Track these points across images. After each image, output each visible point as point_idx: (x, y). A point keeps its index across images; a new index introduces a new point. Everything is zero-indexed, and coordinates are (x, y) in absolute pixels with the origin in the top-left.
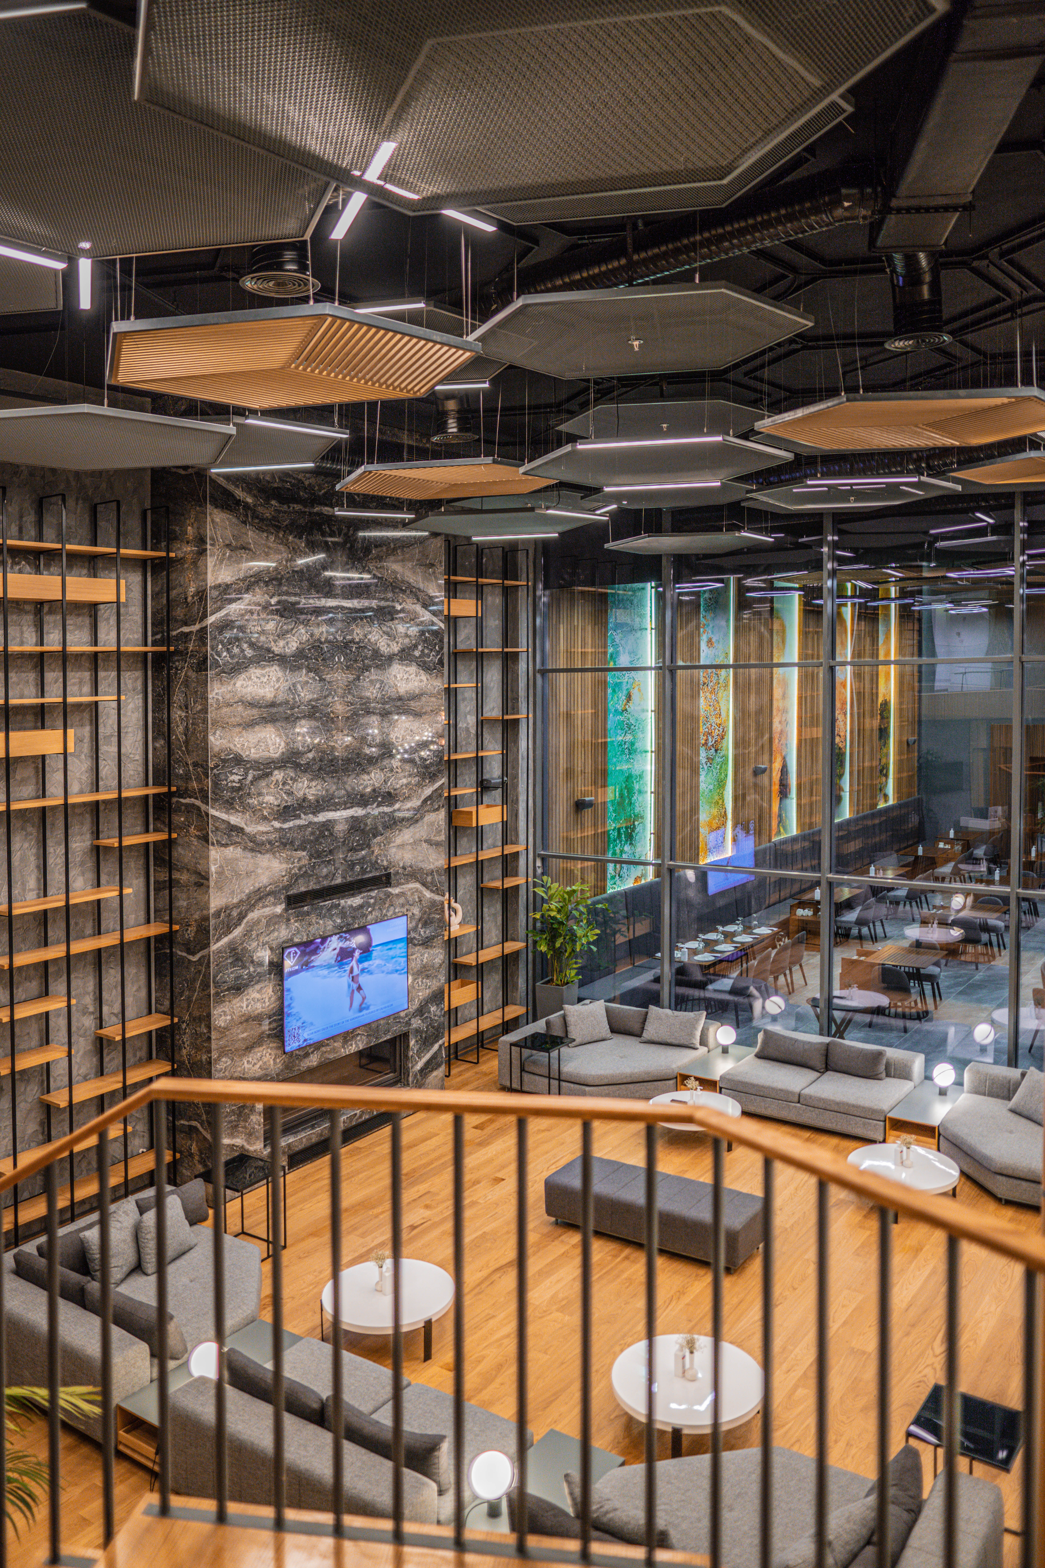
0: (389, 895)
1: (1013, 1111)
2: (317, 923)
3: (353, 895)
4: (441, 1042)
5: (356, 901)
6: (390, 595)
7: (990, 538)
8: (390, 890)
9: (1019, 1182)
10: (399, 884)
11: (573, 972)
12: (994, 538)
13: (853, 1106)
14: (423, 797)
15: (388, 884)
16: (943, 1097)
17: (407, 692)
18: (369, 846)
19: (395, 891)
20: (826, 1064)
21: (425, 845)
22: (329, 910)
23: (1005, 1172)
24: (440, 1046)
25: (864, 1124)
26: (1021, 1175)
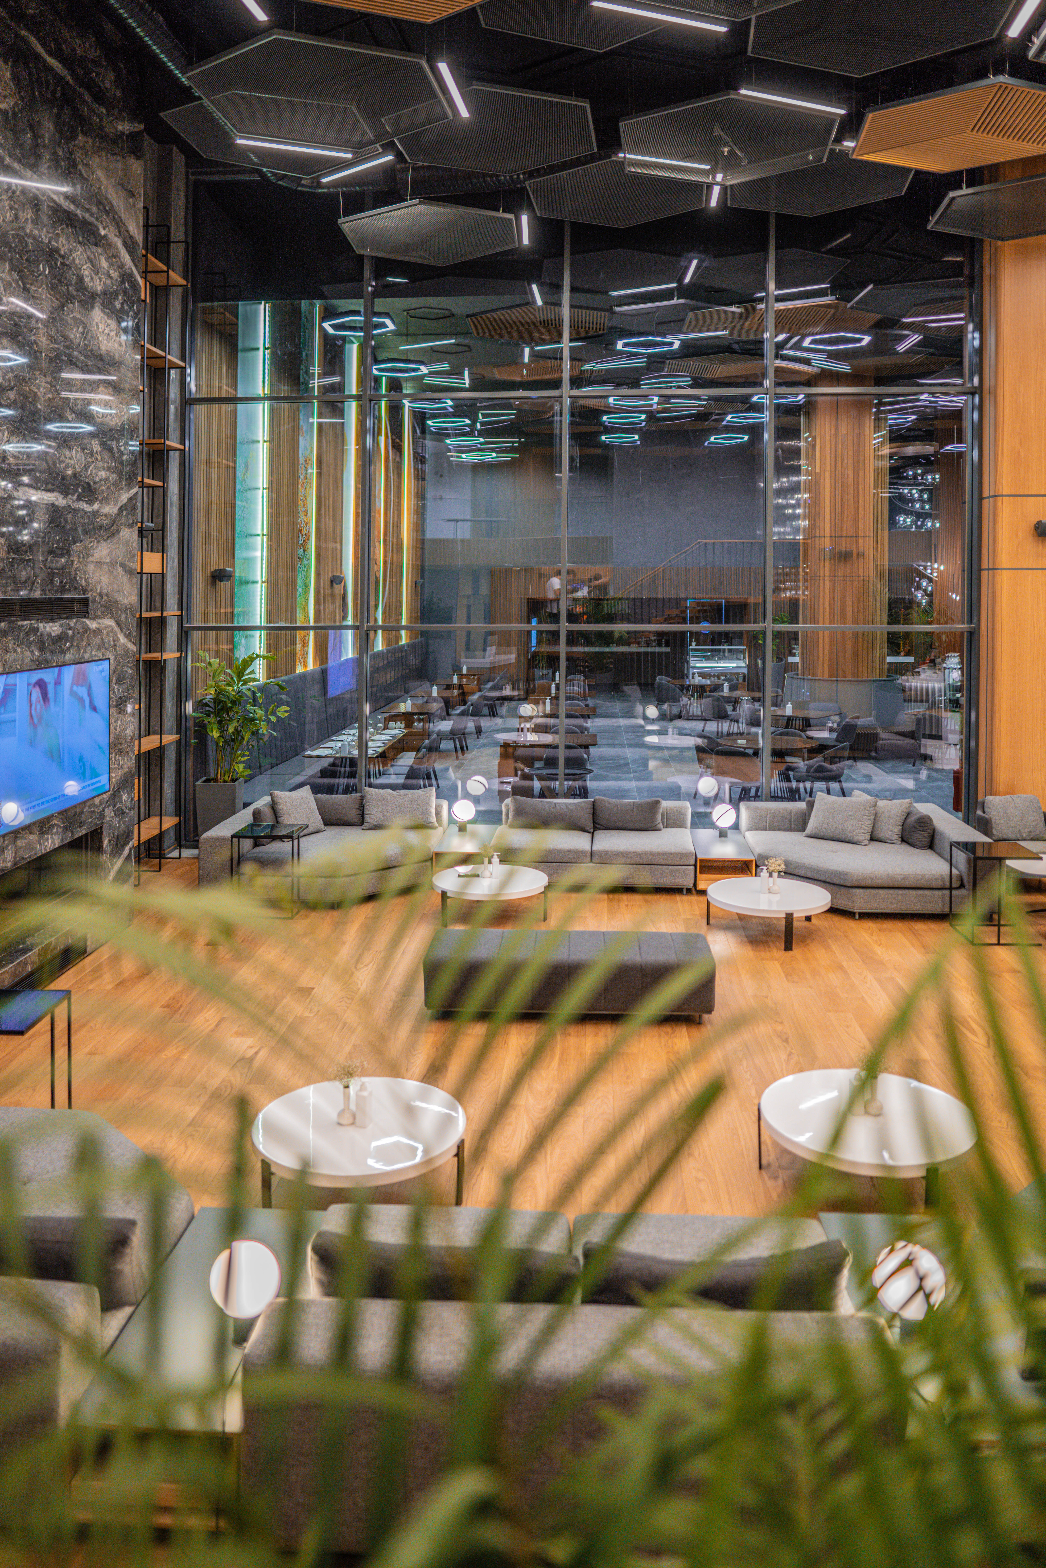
0: (86, 629)
1: (810, 836)
2: (15, 651)
3: (52, 620)
4: (131, 845)
5: (53, 628)
6: (94, 210)
7: (675, 301)
8: (87, 622)
9: (877, 891)
10: (95, 617)
11: (241, 766)
12: (682, 301)
13: (658, 854)
14: (119, 505)
15: (85, 613)
16: (723, 839)
17: (108, 352)
18: (68, 553)
19: (93, 625)
20: (594, 822)
21: (120, 569)
22: (27, 634)
23: (863, 884)
24: (130, 849)
25: (672, 872)
26: (880, 883)
